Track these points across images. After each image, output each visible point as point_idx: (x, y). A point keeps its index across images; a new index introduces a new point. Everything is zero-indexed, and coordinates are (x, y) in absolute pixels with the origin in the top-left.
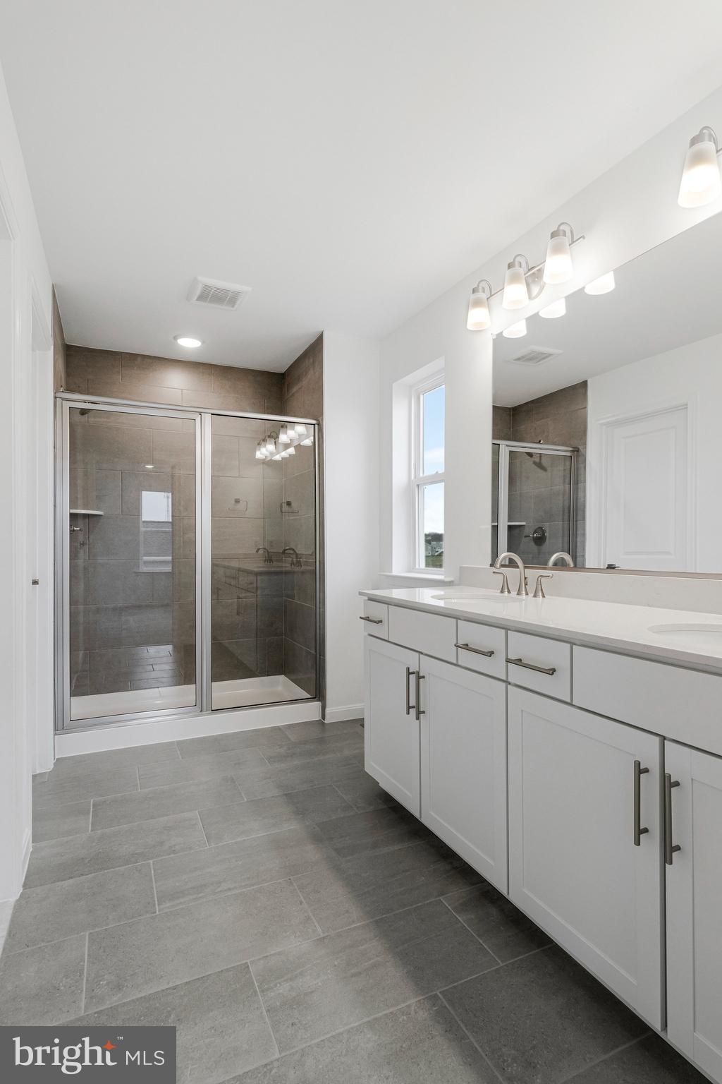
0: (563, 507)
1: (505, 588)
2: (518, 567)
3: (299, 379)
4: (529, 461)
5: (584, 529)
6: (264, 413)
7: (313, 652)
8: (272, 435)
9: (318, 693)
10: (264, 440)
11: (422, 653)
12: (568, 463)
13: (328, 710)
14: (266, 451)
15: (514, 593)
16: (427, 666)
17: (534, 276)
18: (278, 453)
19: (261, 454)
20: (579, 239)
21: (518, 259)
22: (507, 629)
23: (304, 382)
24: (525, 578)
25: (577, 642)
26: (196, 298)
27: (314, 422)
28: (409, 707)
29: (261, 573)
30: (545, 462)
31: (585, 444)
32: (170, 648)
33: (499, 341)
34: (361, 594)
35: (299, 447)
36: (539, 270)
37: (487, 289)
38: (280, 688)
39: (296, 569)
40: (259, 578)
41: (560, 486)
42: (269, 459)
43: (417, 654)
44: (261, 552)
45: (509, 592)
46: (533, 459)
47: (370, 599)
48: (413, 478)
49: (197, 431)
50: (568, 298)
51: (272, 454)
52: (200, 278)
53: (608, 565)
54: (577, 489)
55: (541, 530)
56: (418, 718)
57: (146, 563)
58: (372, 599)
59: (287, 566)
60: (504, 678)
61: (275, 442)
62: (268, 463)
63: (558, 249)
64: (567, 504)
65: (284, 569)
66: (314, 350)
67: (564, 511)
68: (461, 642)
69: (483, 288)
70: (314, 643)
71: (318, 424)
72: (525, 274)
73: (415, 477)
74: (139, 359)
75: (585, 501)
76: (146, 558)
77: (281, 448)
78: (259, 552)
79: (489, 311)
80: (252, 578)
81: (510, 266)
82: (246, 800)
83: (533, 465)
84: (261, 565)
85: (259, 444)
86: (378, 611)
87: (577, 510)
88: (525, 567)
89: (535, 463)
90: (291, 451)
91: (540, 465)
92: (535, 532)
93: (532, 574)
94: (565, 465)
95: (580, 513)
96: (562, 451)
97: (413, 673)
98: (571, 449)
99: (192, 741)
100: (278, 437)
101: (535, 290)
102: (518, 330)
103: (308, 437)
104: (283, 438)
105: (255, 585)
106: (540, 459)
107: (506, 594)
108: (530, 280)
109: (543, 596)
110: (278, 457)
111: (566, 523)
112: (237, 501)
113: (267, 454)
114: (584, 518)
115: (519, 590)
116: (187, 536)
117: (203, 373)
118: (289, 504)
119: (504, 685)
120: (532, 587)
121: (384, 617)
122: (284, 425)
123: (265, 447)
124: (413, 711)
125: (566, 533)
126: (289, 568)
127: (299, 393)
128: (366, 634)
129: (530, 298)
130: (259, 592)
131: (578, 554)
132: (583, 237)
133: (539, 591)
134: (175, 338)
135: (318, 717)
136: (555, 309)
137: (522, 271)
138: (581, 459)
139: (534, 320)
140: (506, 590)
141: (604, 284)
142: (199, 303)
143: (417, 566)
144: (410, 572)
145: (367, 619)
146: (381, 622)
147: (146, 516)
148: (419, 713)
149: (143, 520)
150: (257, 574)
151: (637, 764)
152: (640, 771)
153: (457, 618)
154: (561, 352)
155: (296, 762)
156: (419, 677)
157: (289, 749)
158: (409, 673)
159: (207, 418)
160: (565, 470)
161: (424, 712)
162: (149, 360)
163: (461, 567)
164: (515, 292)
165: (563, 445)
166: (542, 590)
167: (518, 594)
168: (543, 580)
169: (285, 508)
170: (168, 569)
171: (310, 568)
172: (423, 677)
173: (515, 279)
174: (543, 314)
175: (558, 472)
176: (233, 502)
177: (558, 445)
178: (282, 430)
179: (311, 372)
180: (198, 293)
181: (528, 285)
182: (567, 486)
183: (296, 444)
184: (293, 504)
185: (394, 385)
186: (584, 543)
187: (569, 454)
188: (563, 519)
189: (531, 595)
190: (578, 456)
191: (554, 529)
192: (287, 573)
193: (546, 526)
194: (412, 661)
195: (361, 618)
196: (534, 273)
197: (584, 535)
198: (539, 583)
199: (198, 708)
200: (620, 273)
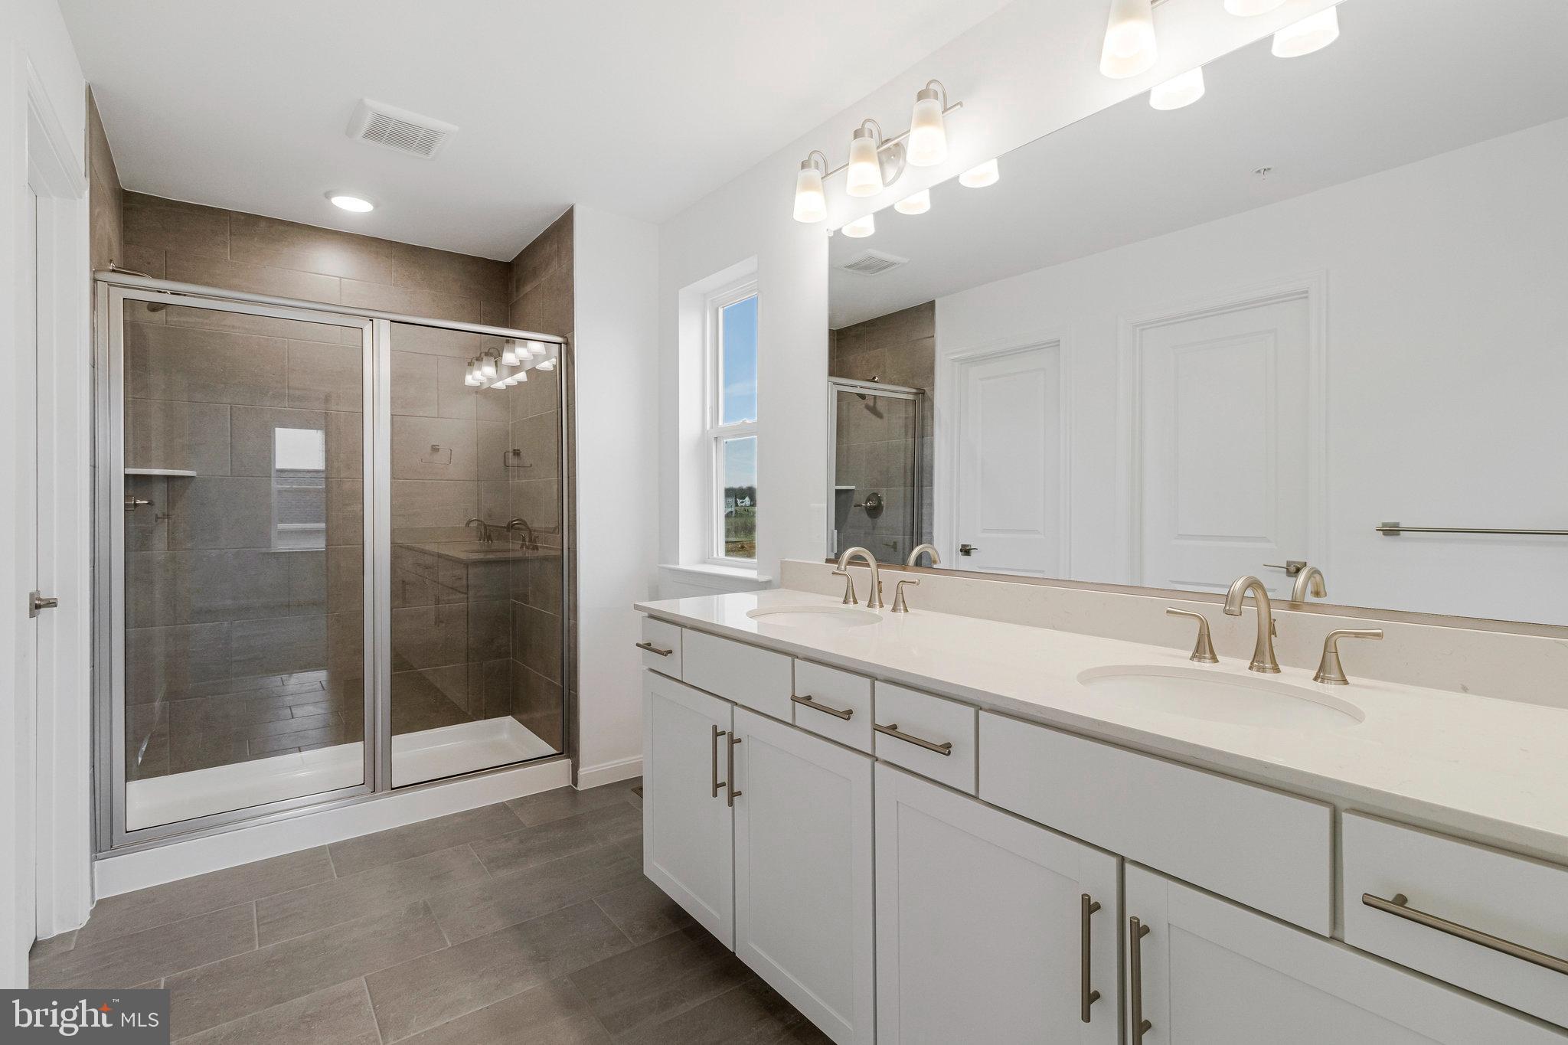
0: (905, 467)
1: (849, 597)
2: (868, 565)
3: (535, 273)
4: (861, 404)
5: (932, 498)
6: (480, 323)
7: (558, 683)
8: (492, 351)
9: (567, 746)
10: (479, 359)
11: (737, 704)
12: (911, 409)
13: (582, 771)
14: (482, 375)
15: (863, 603)
16: (745, 724)
17: (890, 151)
18: (500, 379)
19: (473, 379)
20: (955, 105)
21: (868, 125)
22: (873, 678)
23: (543, 278)
24: (879, 582)
25: (984, 706)
26: (363, 132)
27: (559, 339)
28: (717, 786)
29: (476, 563)
30: (881, 406)
31: (932, 384)
32: (321, 675)
33: (837, 240)
34: (637, 607)
35: (533, 373)
36: (897, 145)
37: (822, 165)
38: (505, 736)
39: (530, 554)
40: (472, 571)
41: (901, 440)
42: (485, 386)
43: (729, 705)
44: (474, 525)
45: (855, 602)
46: (865, 401)
47: (652, 617)
48: (708, 427)
49: (365, 341)
50: (934, 191)
51: (491, 380)
52: (368, 101)
53: (963, 546)
54: (922, 445)
55: (874, 496)
56: (731, 803)
57: (282, 533)
58: (654, 617)
59: (514, 548)
60: (869, 751)
61: (496, 362)
62: (484, 393)
63: (927, 119)
64: (909, 461)
65: (511, 555)
66: (561, 230)
67: (905, 472)
68: (799, 694)
69: (817, 163)
70: (559, 670)
71: (567, 344)
72: (878, 148)
73: (712, 427)
74: (263, 224)
75: (932, 460)
76: (281, 526)
77: (505, 372)
78: (471, 525)
79: (825, 195)
80: (460, 571)
81: (857, 134)
82: (449, 944)
83: (865, 410)
84: (475, 548)
85: (470, 364)
86: (666, 637)
87: (922, 472)
88: (879, 566)
89: (867, 407)
90: (522, 376)
91: (874, 410)
92: (868, 500)
93: (891, 576)
94: (906, 411)
95: (925, 475)
96: (903, 393)
97: (723, 733)
98: (914, 391)
99: (358, 841)
100: (500, 355)
101: (891, 172)
102: (864, 227)
103: (547, 358)
104: (509, 358)
105: (464, 582)
106: (875, 402)
107: (851, 605)
108: (884, 158)
109: (906, 610)
110: (500, 385)
111: (909, 489)
112: (435, 449)
113: (484, 379)
114: (931, 484)
115: (870, 601)
116: (349, 509)
117: (377, 253)
118: (517, 453)
119: (868, 761)
120: (889, 596)
121: (676, 648)
122: (510, 340)
123: (480, 369)
124: (723, 792)
125: (909, 502)
126: (519, 554)
127: (534, 294)
128: (645, 668)
129: (886, 184)
130: (471, 593)
131: (924, 531)
132: (960, 104)
133: (900, 604)
134: (328, 195)
135: (565, 782)
136: (917, 203)
137: (873, 143)
138: (927, 404)
139: (886, 217)
140: (852, 600)
141: (984, 175)
142: (370, 142)
143: (715, 556)
144: (704, 562)
145: (647, 646)
146: (671, 652)
147: (281, 462)
148: (733, 795)
149: (278, 466)
150: (467, 564)
151: (1086, 900)
152: (1090, 907)
153: (794, 656)
154: (905, 260)
155: (534, 864)
156: (733, 741)
157: (521, 842)
158: (716, 734)
159: (384, 327)
160: (906, 418)
161: (739, 793)
162: (281, 228)
163: (782, 563)
164: (863, 173)
165: (904, 384)
166: (904, 601)
167: (869, 606)
168: (906, 588)
169: (512, 460)
170: (319, 544)
171: (553, 553)
172: (739, 741)
173: (863, 154)
174: (899, 208)
175: (897, 420)
176: (429, 449)
177: (898, 384)
178: (506, 346)
179: (555, 263)
180: (366, 124)
181: (881, 164)
182: (910, 440)
183: (528, 367)
184: (523, 454)
185: (681, 292)
186: (931, 515)
187: (911, 397)
188: (905, 483)
189: (888, 607)
190: (923, 401)
191: (894, 497)
192: (516, 561)
193: (883, 492)
194: (721, 715)
195: (638, 645)
196: (889, 148)
197: (931, 505)
198: (899, 592)
199: (367, 789)
200: (1005, 162)
